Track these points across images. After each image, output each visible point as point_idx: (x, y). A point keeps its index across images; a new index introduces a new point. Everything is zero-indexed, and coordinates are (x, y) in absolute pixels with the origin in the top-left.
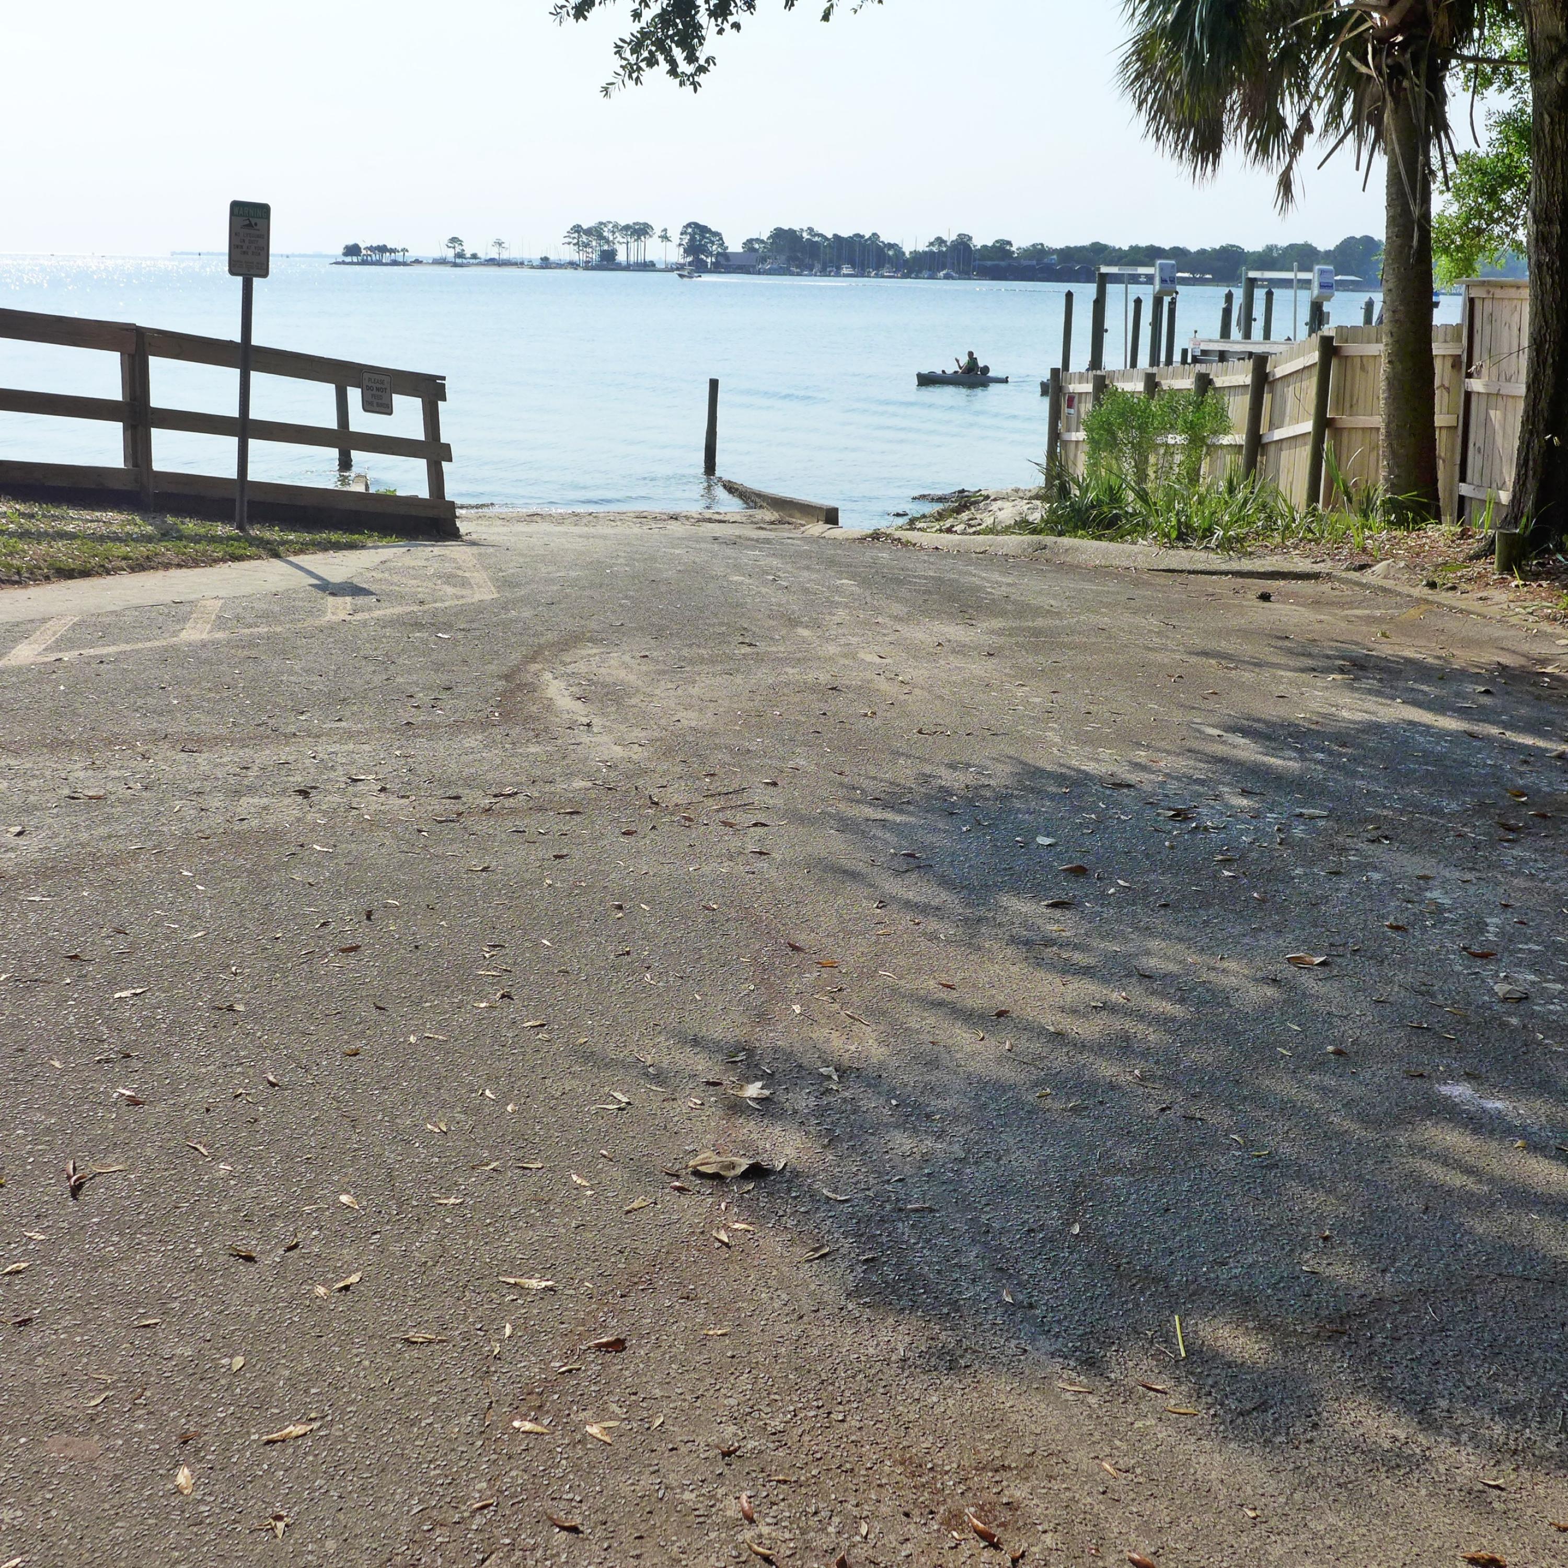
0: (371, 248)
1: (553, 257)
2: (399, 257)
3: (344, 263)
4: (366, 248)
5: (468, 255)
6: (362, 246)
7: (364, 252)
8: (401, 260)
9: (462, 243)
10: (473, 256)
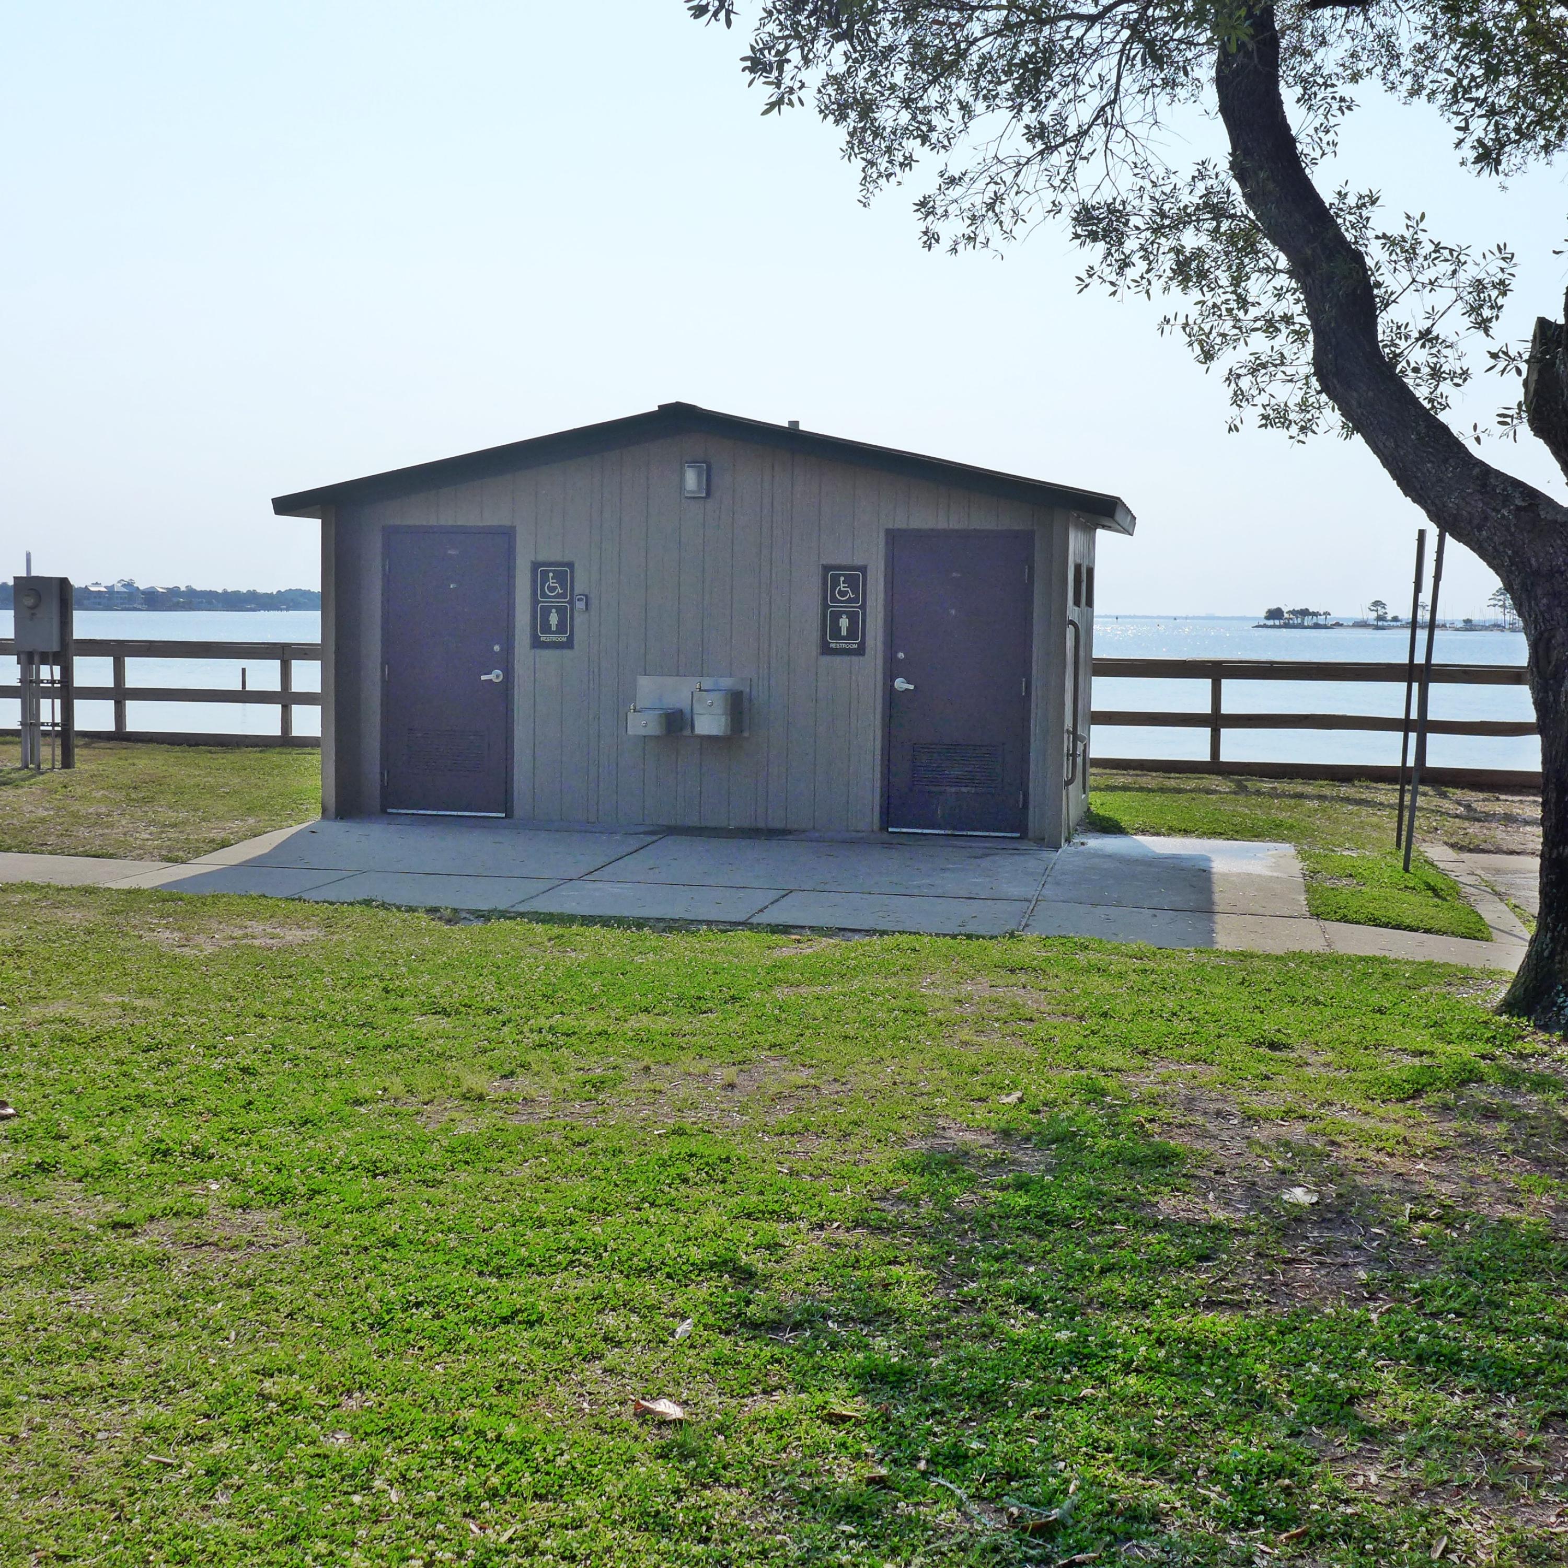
0: (1293, 612)
1: (1476, 618)
2: (1321, 620)
3: (1265, 626)
4: (1288, 612)
5: (1389, 617)
6: (1285, 610)
7: (1286, 615)
8: (1322, 623)
9: (1383, 606)
10: (1395, 619)
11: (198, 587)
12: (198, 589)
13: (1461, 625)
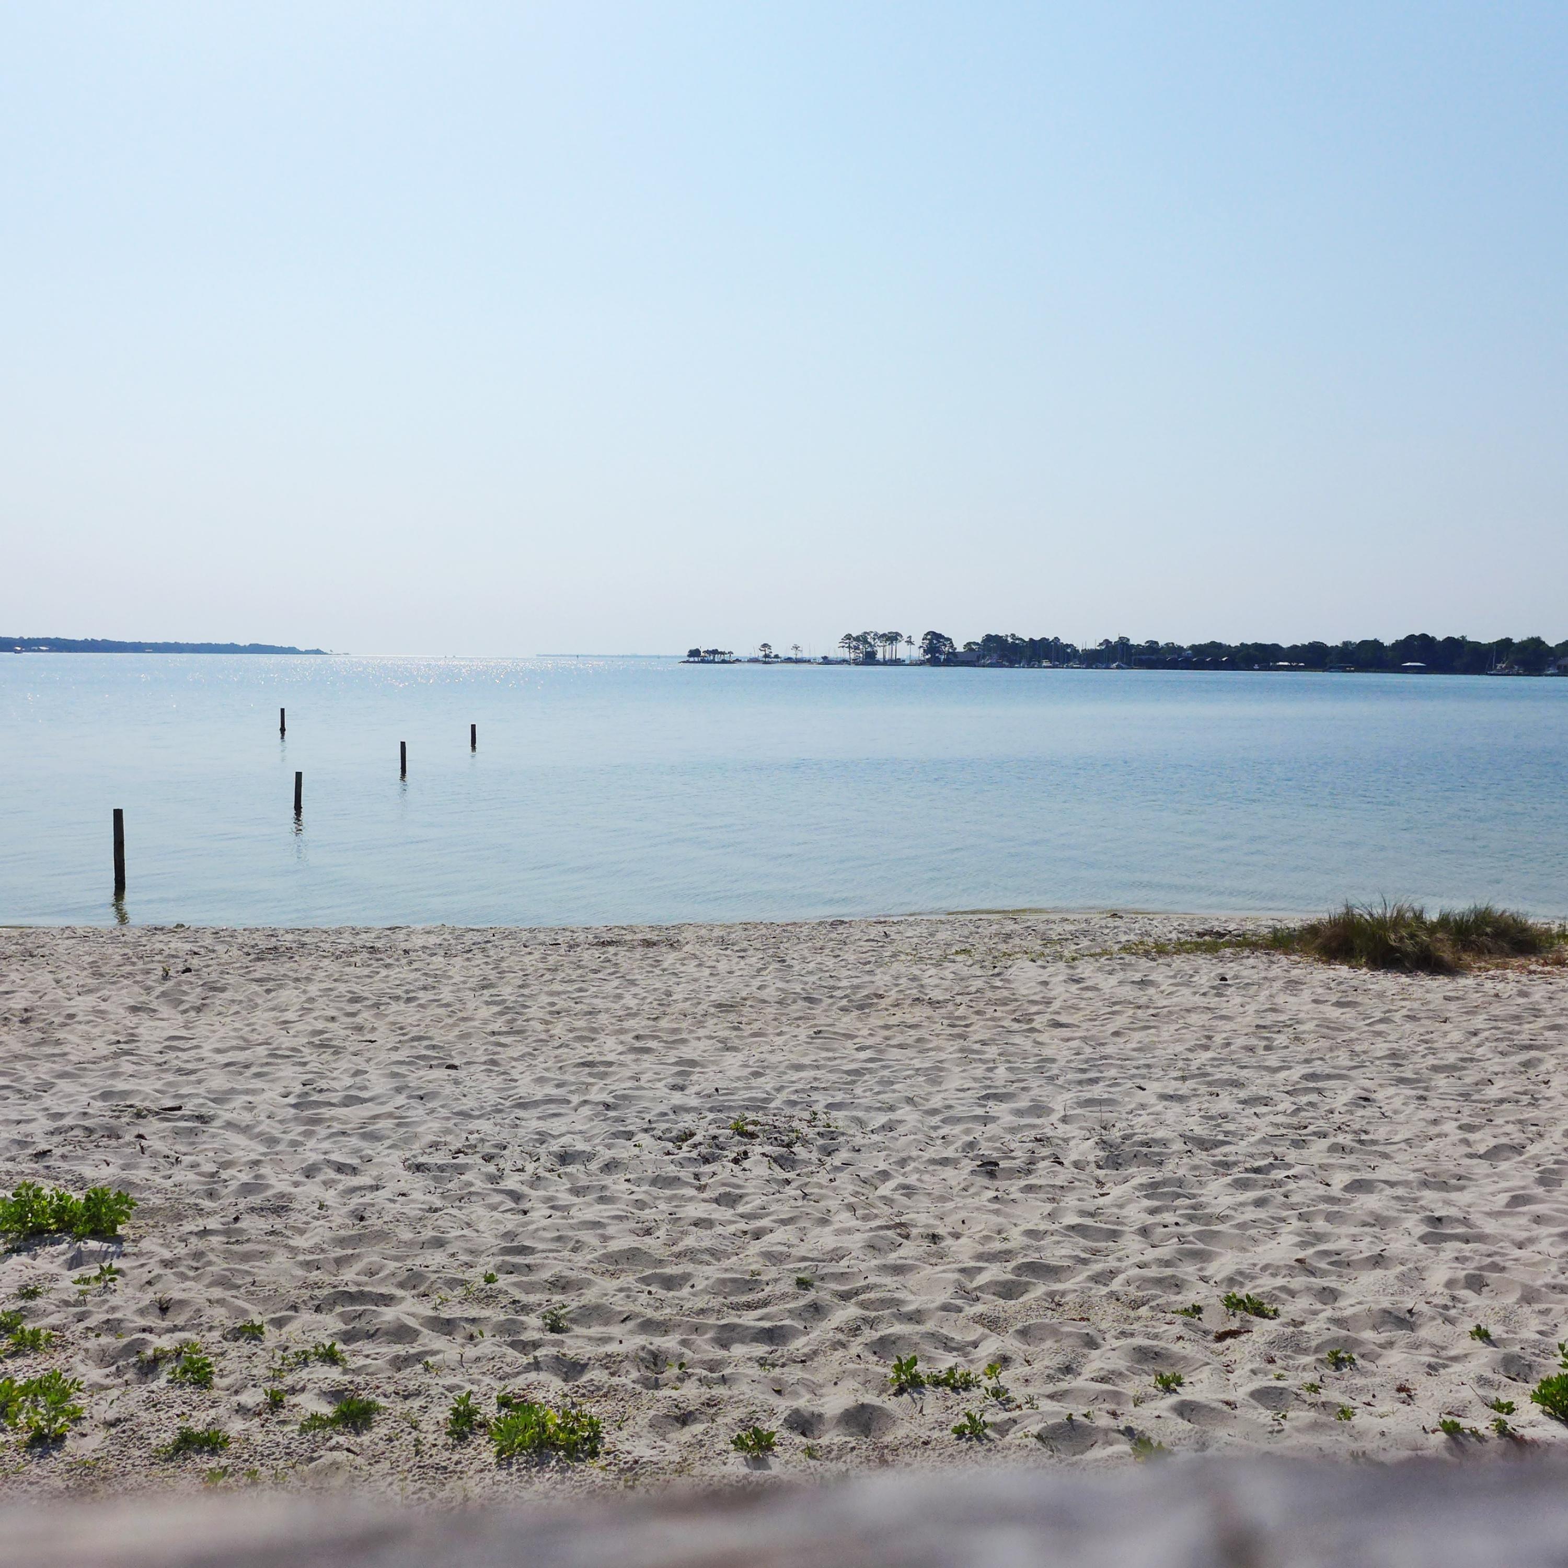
0: (707, 652)
1: (831, 656)
2: (727, 657)
3: (688, 662)
4: (704, 652)
5: (772, 655)
6: (702, 650)
7: (702, 654)
8: (727, 659)
9: (770, 647)
10: (776, 656)
13: (821, 661)
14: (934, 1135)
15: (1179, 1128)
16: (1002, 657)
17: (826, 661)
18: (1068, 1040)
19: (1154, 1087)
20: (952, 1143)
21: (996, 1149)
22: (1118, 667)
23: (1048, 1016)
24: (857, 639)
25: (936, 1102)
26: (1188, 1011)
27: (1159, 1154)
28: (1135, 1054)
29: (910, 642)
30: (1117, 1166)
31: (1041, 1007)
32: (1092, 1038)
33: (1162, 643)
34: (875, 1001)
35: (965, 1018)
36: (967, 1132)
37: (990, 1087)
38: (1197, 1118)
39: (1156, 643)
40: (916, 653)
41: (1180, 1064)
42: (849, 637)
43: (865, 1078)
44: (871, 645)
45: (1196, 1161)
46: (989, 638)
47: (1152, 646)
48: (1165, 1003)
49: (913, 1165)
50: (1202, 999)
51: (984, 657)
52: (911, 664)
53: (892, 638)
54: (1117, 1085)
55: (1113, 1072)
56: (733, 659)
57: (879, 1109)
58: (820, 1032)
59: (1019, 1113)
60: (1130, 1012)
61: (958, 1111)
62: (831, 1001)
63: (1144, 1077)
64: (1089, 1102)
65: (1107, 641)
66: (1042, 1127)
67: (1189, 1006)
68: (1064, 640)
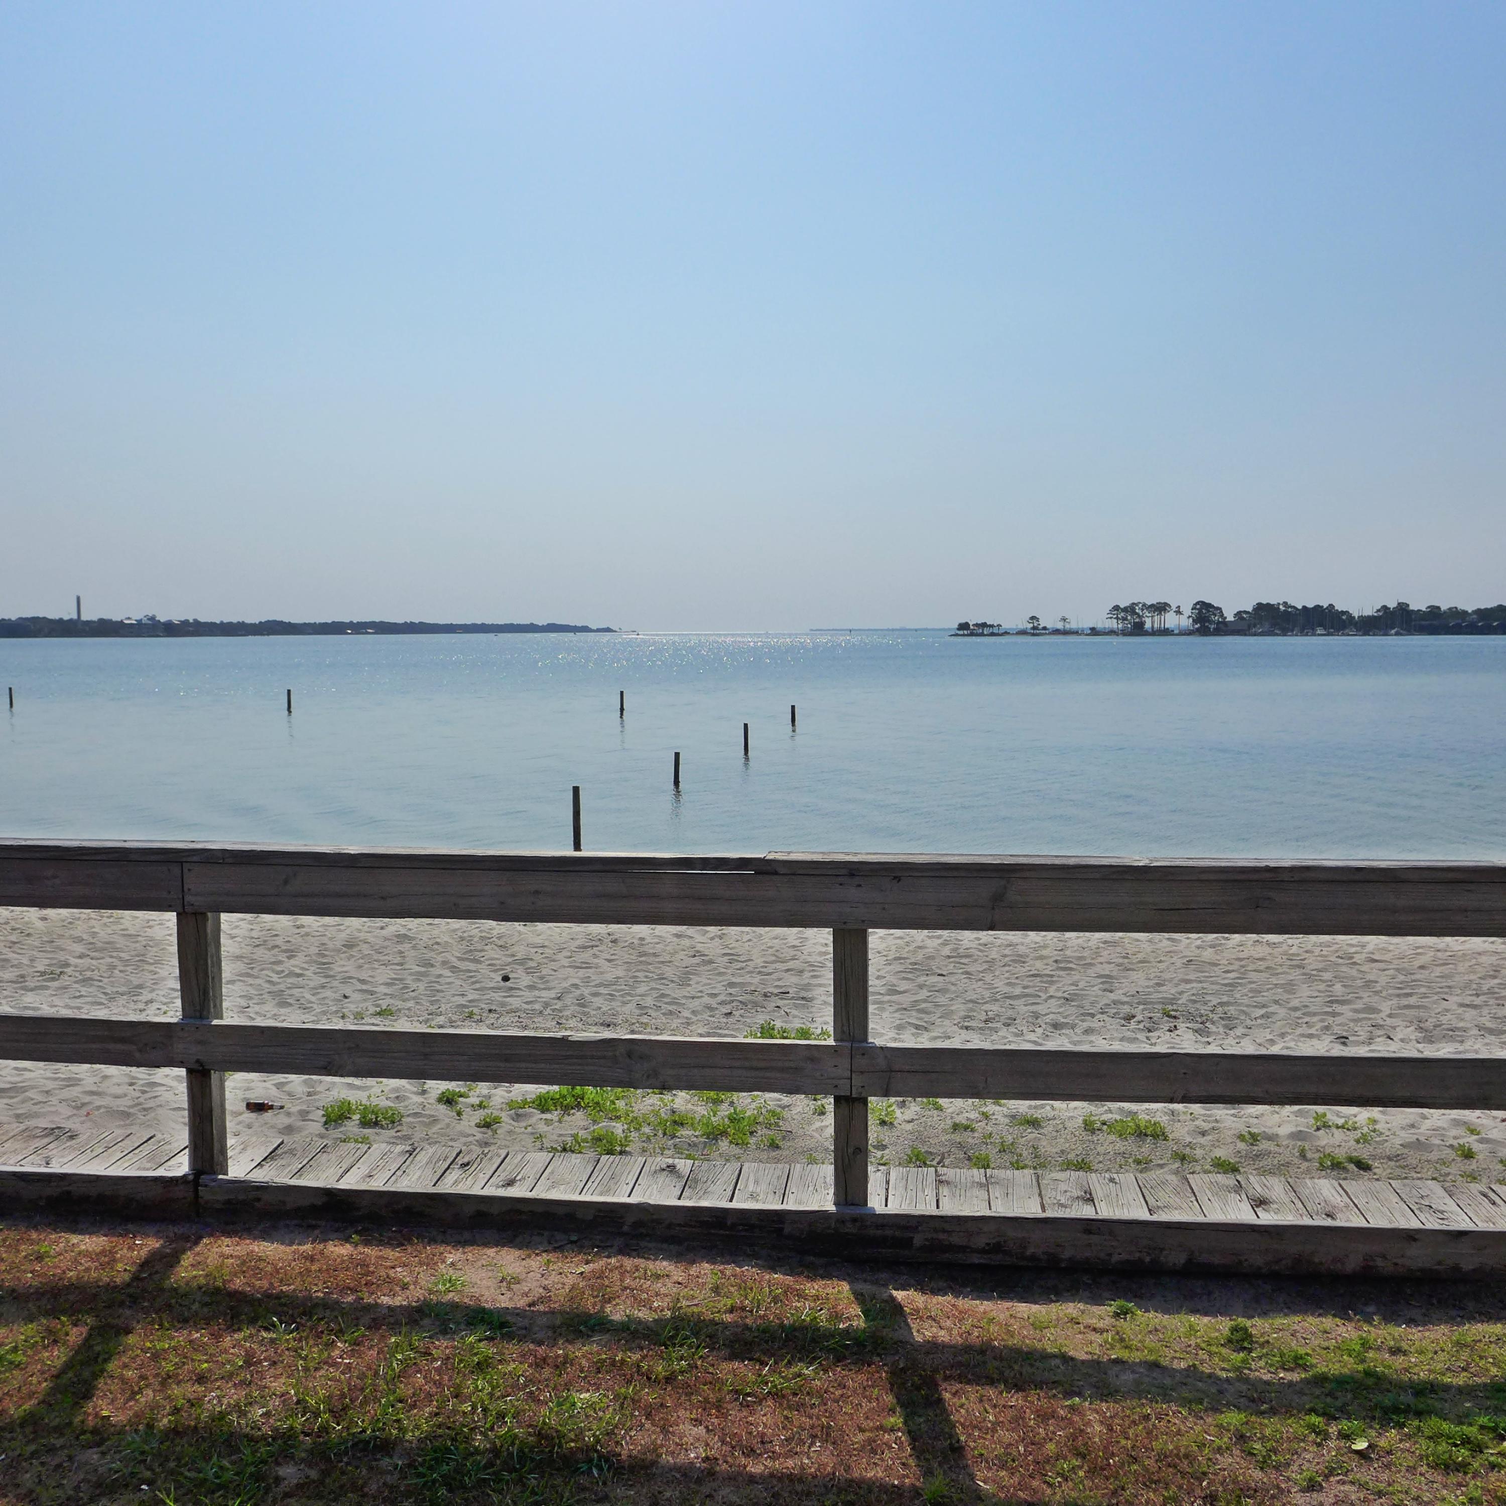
0: (977, 625)
1: (1099, 626)
2: (995, 630)
3: (957, 635)
4: (973, 625)
5: (1040, 627)
6: (971, 624)
7: (972, 627)
8: (996, 632)
9: (1038, 620)
10: (1045, 628)
11: (202, 620)
12: (202, 621)
13: (1089, 632)
14: (1300, 1021)
15: (1476, 1023)
16: (1274, 625)
17: (1094, 632)
18: (1384, 970)
19: (1454, 999)
20: (1313, 1026)
21: (1344, 1030)
22: (1397, 634)
23: (1364, 955)
24: (1125, 610)
25: (1295, 1003)
26: (1479, 954)
27: (1461, 1036)
28: (1439, 980)
29: (1178, 612)
30: (1432, 1042)
31: (1358, 949)
32: (1403, 969)
33: (1444, 608)
34: (1223, 942)
35: (1298, 955)
36: (1322, 1021)
37: (1331, 996)
38: (1488, 1017)
39: (1438, 608)
40: (1185, 622)
41: (1474, 986)
42: (1116, 608)
43: (1239, 988)
44: (1139, 616)
45: (1486, 1041)
46: (1260, 607)
47: (1434, 611)
48: (1460, 948)
49: (1290, 1037)
50: (1491, 945)
51: (1255, 626)
52: (1181, 634)
53: (1161, 608)
54: (1428, 997)
55: (1423, 990)
56: (1001, 631)
57: (1256, 1006)
58: (1191, 961)
59: (1356, 1011)
60: (1432, 954)
61: (1312, 1009)
62: (1188, 941)
63: (1446, 993)
64: (1408, 1007)
65: (1385, 608)
66: (1375, 1019)
67: (1480, 950)
68: (1339, 607)
